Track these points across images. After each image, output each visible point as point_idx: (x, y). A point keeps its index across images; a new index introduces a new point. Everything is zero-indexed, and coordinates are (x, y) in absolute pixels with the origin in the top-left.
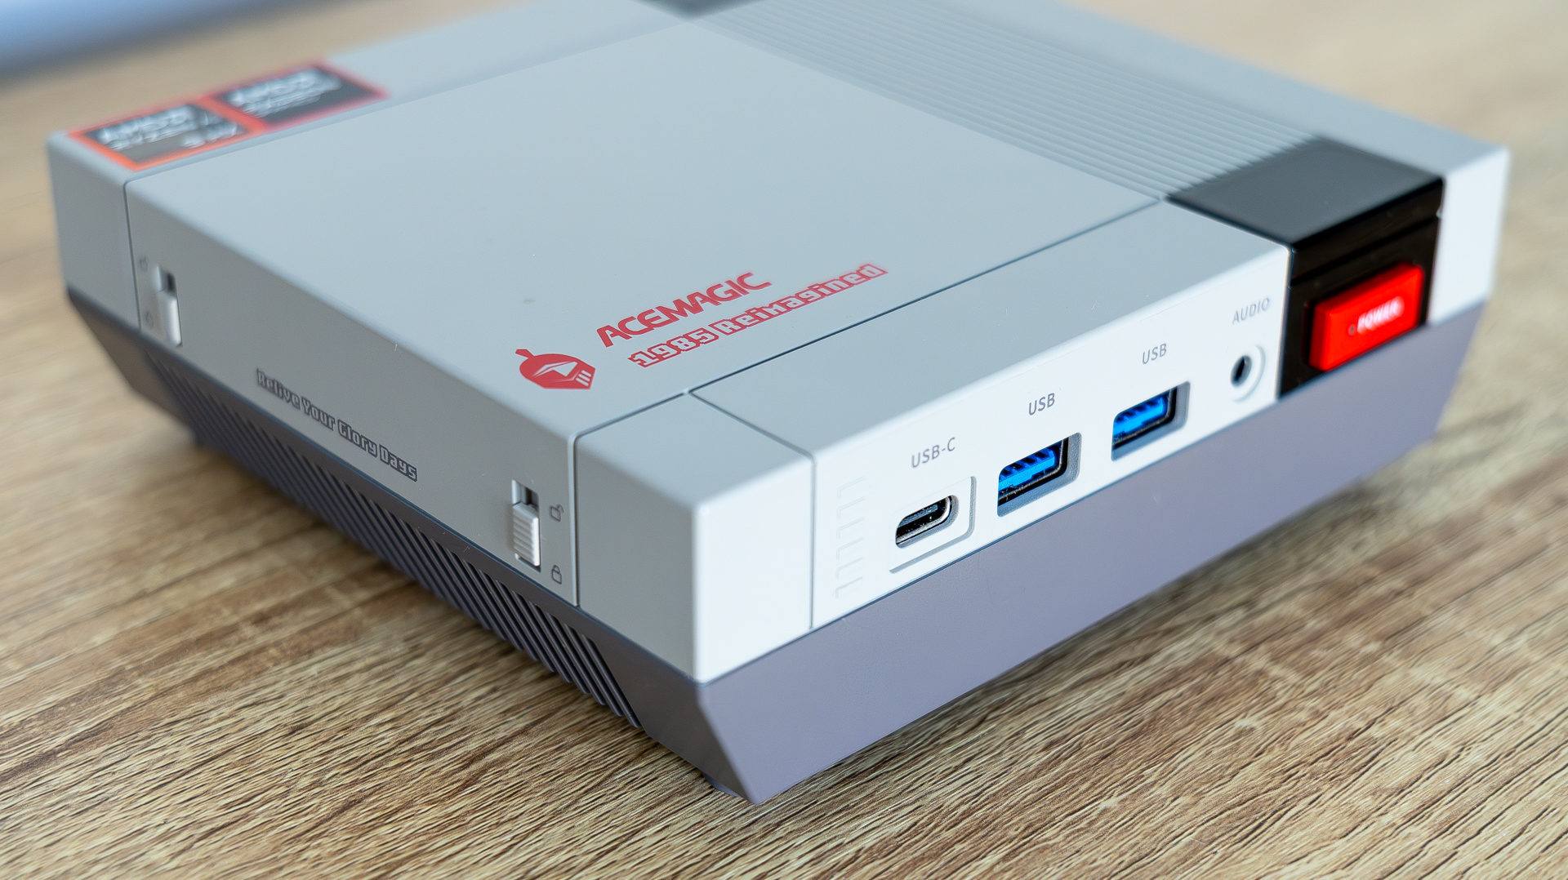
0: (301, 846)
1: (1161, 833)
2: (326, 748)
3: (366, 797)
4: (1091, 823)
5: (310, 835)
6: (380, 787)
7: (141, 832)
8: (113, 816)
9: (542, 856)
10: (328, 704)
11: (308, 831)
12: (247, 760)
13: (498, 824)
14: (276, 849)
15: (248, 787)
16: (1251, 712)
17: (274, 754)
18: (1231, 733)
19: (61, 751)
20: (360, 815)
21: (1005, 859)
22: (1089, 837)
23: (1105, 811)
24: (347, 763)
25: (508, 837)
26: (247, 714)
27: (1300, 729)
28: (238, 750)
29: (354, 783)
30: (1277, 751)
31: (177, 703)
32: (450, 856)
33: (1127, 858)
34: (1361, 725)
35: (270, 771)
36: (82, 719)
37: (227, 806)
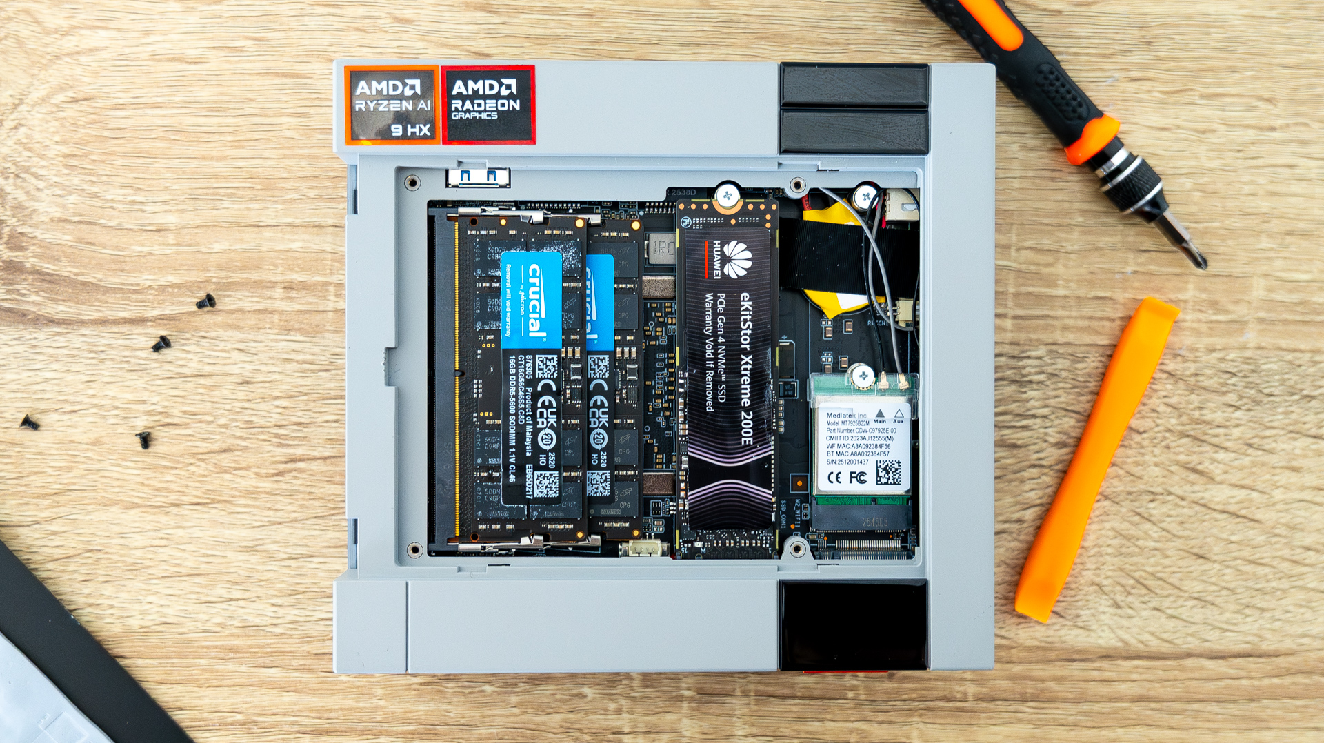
0: (192, 461)
1: (487, 719)
2: (247, 405)
3: (238, 450)
4: (471, 693)
5: (200, 456)
6: (246, 448)
7: (144, 402)
8: (141, 383)
9: (269, 541)
10: (270, 375)
11: (202, 454)
12: (212, 388)
13: (270, 509)
14: (183, 455)
15: (201, 406)
16: (597, 687)
17: (226, 392)
18: (575, 692)
19: (151, 321)
20: (226, 460)
21: (421, 684)
22: (462, 699)
23: (483, 691)
24: (247, 422)
25: (267, 519)
26: (235, 354)
27: (602, 712)
28: (214, 377)
29: (240, 438)
30: (579, 716)
31: (215, 324)
32: (238, 513)
33: (463, 721)
34: (627, 730)
35: (216, 402)
36: (173, 304)
37: (185, 412)
